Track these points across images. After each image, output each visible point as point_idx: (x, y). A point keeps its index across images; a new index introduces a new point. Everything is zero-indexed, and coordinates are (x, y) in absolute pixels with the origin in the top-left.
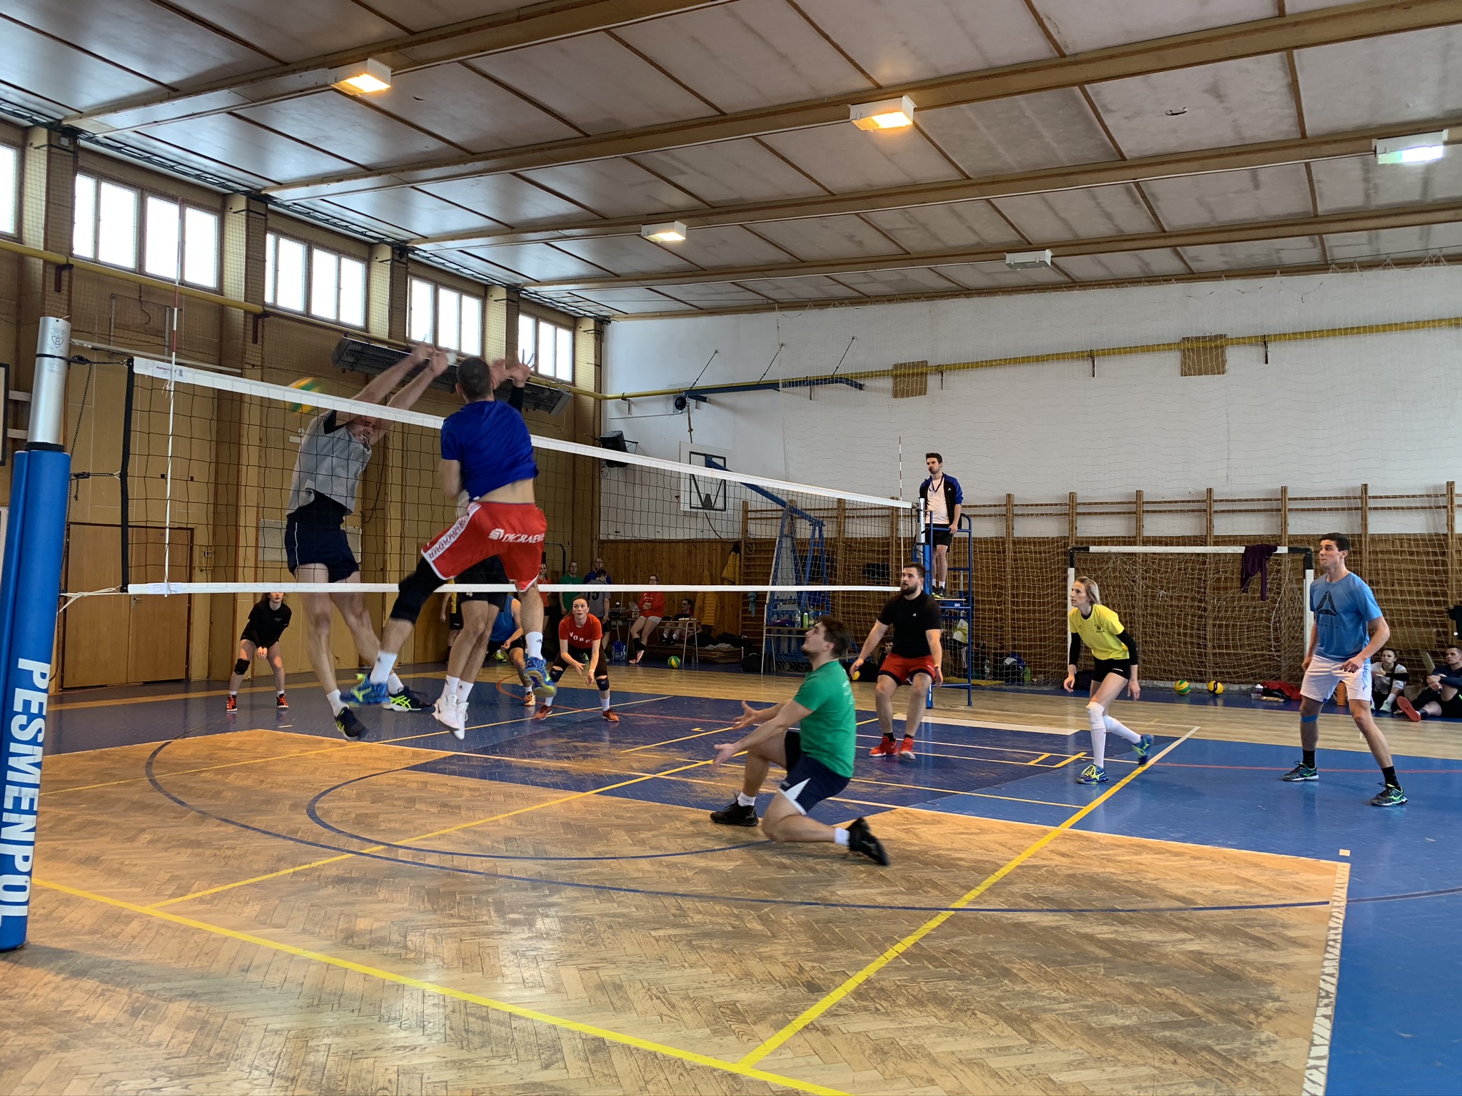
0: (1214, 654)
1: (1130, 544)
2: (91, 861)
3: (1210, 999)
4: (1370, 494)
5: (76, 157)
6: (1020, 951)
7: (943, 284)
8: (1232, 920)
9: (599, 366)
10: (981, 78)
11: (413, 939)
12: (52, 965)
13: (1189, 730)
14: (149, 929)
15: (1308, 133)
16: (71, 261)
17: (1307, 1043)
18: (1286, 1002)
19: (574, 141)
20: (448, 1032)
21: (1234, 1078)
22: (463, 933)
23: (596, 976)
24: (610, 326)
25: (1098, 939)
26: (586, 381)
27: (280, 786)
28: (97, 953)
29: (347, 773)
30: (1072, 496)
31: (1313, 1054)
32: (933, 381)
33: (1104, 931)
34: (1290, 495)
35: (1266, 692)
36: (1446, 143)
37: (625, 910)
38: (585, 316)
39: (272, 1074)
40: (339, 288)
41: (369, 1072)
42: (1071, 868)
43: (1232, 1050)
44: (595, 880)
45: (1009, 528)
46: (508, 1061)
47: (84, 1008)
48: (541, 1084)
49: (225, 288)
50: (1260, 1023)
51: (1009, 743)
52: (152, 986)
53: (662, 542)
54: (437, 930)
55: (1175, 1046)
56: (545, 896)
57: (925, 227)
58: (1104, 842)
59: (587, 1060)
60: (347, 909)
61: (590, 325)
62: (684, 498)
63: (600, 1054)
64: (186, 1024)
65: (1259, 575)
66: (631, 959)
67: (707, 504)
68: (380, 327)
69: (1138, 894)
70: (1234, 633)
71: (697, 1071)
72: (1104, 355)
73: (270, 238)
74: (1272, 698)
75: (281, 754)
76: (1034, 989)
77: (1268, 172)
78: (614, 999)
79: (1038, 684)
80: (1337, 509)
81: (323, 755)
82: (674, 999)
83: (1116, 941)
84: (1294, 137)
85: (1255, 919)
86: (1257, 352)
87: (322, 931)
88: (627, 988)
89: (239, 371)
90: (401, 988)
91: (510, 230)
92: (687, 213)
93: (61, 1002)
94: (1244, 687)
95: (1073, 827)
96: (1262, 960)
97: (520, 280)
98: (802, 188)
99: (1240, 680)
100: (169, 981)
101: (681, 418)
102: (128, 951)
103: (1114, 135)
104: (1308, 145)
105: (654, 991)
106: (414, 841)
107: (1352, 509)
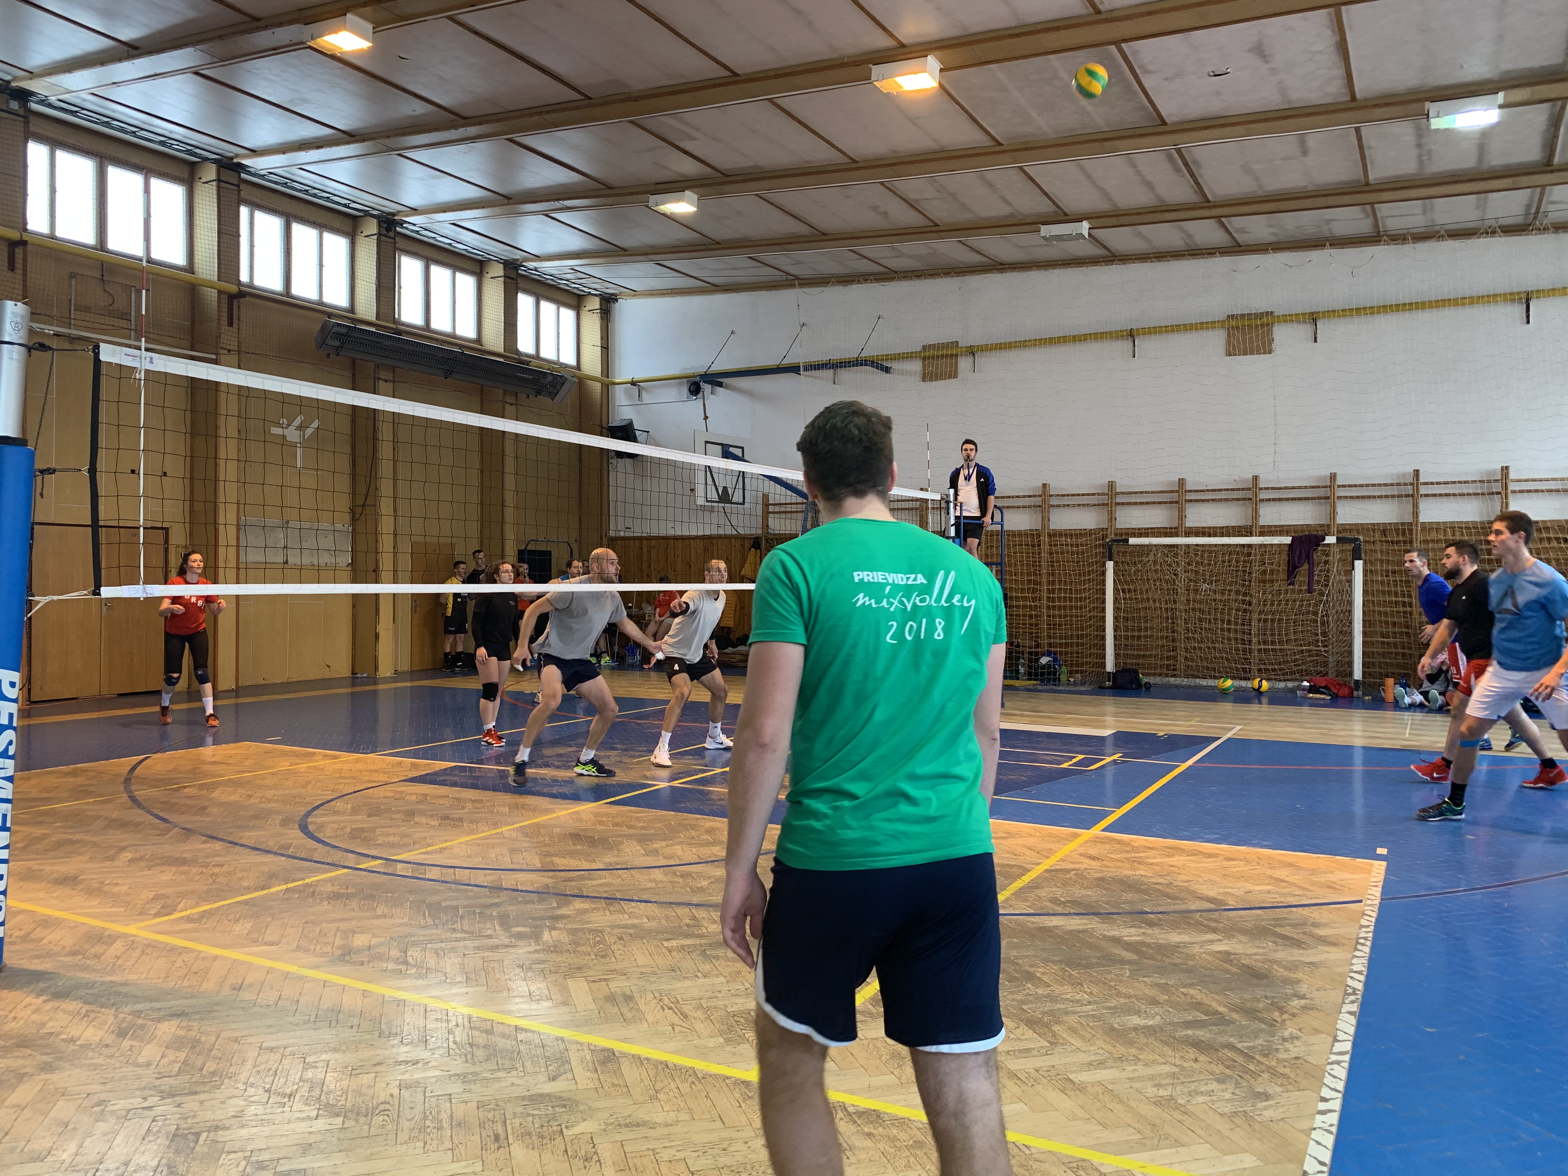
0: (1259, 650)
1: (1171, 535)
2: (69, 881)
3: (1235, 998)
4: (1422, 480)
5: (27, 122)
6: (1045, 955)
7: (976, 258)
8: (1263, 920)
9: (606, 348)
10: (1011, 36)
11: (415, 954)
12: (32, 987)
13: (1230, 729)
14: (134, 949)
15: (1358, 96)
16: (25, 237)
17: (1331, 1039)
18: (1312, 999)
19: (573, 104)
20: (452, 1046)
21: (1254, 1075)
22: (466, 947)
23: (606, 989)
24: (617, 304)
25: (1125, 942)
26: (592, 364)
27: (269, 801)
28: (80, 974)
29: (341, 786)
30: (1111, 485)
31: (1335, 1050)
32: (964, 364)
33: (1131, 933)
34: (1339, 481)
35: (1311, 690)
36: (1501, 107)
37: (636, 921)
38: (590, 294)
39: (268, 1091)
40: (321, 266)
41: (369, 1087)
42: (1100, 871)
43: (1253, 1047)
44: (606, 892)
45: (1045, 519)
46: (514, 1073)
47: (68, 1030)
48: (548, 1095)
49: (196, 265)
50: (1284, 1021)
51: (1042, 745)
52: (139, 1007)
53: (676, 538)
54: (439, 945)
55: (1197, 1045)
56: (554, 908)
57: (954, 196)
58: (1136, 845)
59: (596, 1071)
60: (344, 926)
61: (595, 303)
62: (700, 490)
63: (609, 1065)
64: (176, 1043)
65: (1306, 566)
66: (644, 970)
67: (724, 497)
68: (367, 308)
69: (1168, 896)
70: (1280, 629)
71: (710, 1079)
72: (1144, 334)
73: (244, 211)
74: (1318, 696)
75: (269, 768)
76: (1057, 991)
77: (1316, 138)
78: (625, 1010)
79: (1075, 684)
80: (1387, 497)
81: (315, 768)
82: (686, 1009)
83: (1142, 943)
84: (1341, 99)
85: (1285, 919)
86: (1305, 330)
87: (318, 948)
88: (638, 999)
89: (214, 357)
90: (402, 1004)
91: (506, 201)
92: (701, 182)
93: (43, 1025)
94: (1290, 685)
95: (1103, 830)
96: (1290, 959)
97: (518, 255)
98: (822, 154)
99: (1286, 677)
100: (157, 1000)
101: (696, 404)
102: (112, 972)
103: (1153, 98)
104: (1359, 108)
105: (666, 1001)
106: (414, 855)
107: (1404, 496)
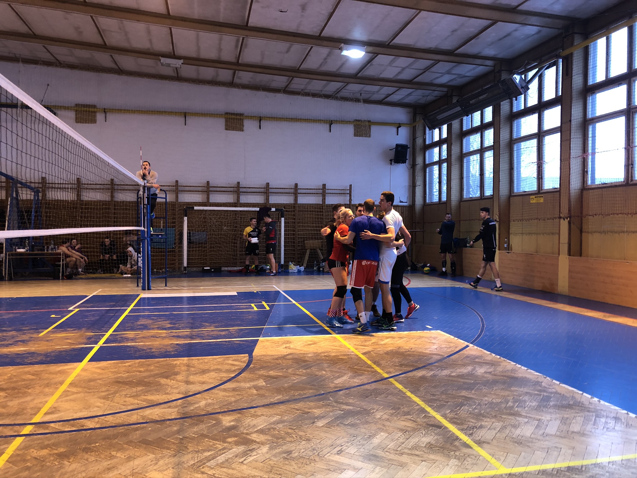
1: (206, 206)
15: (322, 35)
30: (177, 182)
32: (100, 117)
34: (271, 186)
36: (366, 52)
57: (126, 33)
77: (296, 47)
80: (286, 193)
84: (315, 34)
86: (256, 123)
103: (251, 15)
104: (319, 40)
106: (43, 417)
107: (291, 193)
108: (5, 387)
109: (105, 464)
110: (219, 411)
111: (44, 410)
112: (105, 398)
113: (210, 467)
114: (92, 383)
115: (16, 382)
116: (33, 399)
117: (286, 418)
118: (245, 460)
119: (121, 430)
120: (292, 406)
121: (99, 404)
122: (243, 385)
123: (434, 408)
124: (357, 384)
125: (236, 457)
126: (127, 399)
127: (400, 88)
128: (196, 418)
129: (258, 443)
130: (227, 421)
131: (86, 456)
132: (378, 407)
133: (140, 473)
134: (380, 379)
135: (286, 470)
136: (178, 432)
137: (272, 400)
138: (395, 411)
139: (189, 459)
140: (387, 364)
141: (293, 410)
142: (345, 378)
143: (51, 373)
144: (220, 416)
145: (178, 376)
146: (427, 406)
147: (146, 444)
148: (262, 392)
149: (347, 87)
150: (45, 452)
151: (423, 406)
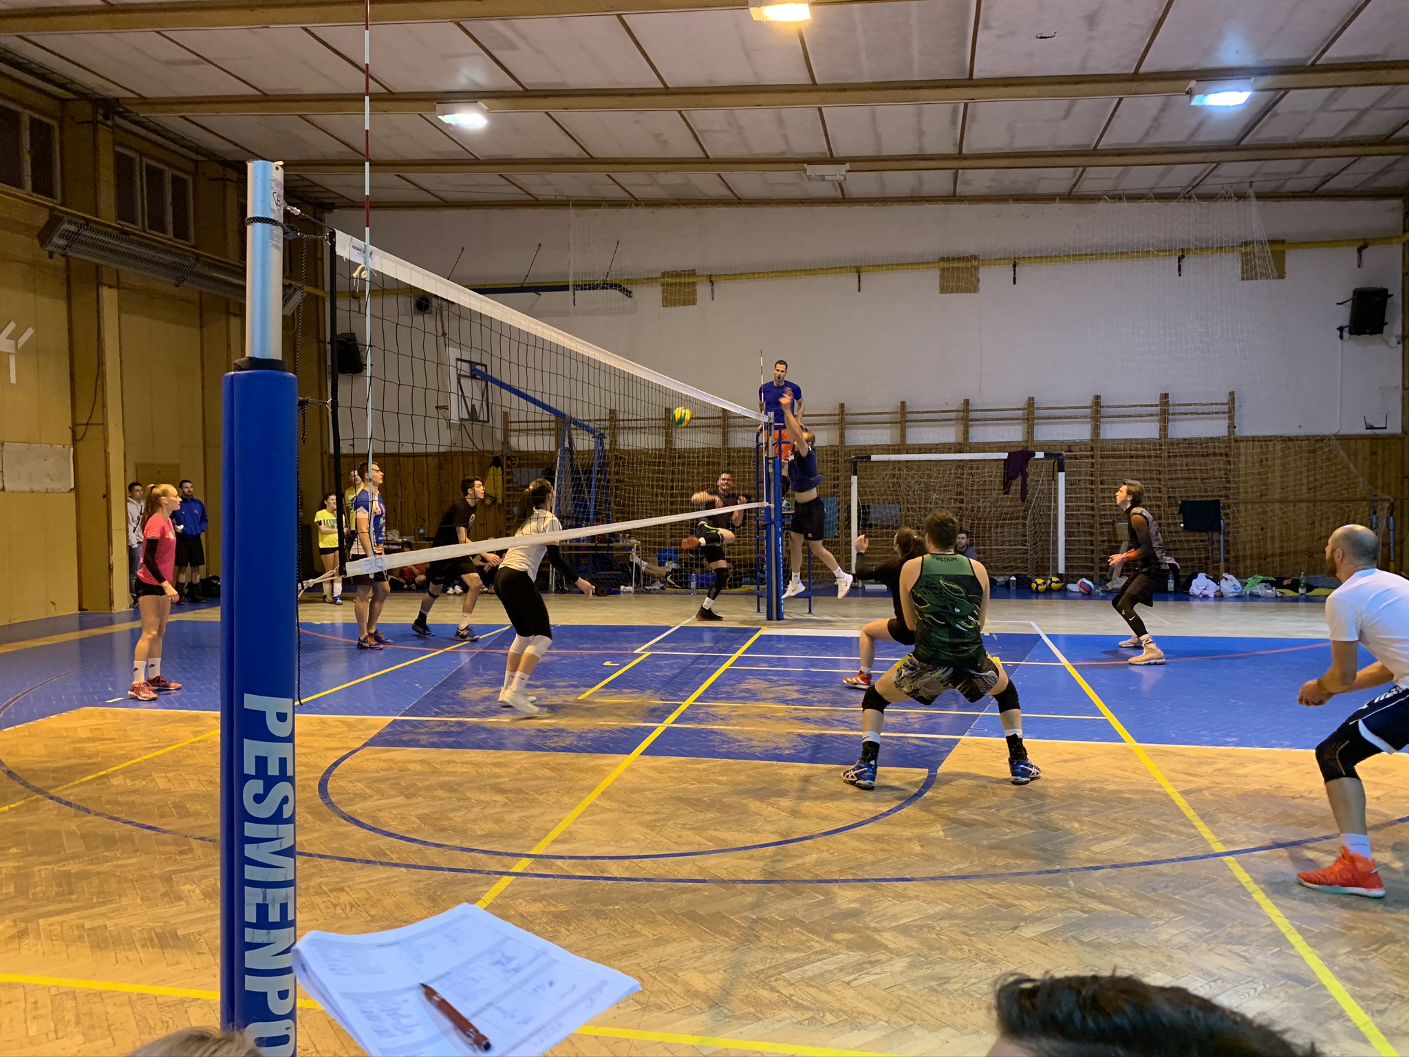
4: (1102, 404)
15: (1144, 69)
30: (842, 406)
32: (703, 290)
34: (1039, 405)
36: (1255, 90)
57: (741, 131)
62: (453, 408)
65: (1020, 478)
67: (473, 415)
72: (869, 269)
77: (1084, 105)
80: (1074, 418)
84: (1128, 71)
86: (1005, 273)
101: (425, 320)
103: (976, 53)
104: (1138, 81)
106: (550, 845)
107: (1085, 417)
108: (507, 787)
109: (621, 943)
110: (837, 878)
111: (554, 834)
112: (651, 826)
113: (786, 980)
114: (636, 796)
115: (526, 780)
116: (542, 814)
117: (960, 911)
118: (854, 980)
119: (660, 887)
120: (983, 888)
121: (637, 835)
122: (898, 831)
123: (1309, 938)
124: (1141, 860)
125: (841, 970)
126: (684, 833)
127: (1359, 156)
128: (790, 885)
129: (891, 951)
130: (846, 898)
131: (596, 924)
132: (1172, 915)
133: (669, 970)
134: (1202, 854)
135: (928, 1013)
136: (754, 906)
137: (946, 870)
138: (1208, 930)
139: (757, 959)
140: (1233, 822)
141: (982, 896)
142: (1119, 842)
143: (580, 770)
144: (835, 888)
145: (782, 800)
146: (1294, 930)
147: (694, 921)
148: (931, 850)
149: (1217, 172)
150: (537, 907)
151: (1283, 930)
